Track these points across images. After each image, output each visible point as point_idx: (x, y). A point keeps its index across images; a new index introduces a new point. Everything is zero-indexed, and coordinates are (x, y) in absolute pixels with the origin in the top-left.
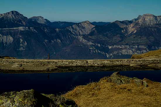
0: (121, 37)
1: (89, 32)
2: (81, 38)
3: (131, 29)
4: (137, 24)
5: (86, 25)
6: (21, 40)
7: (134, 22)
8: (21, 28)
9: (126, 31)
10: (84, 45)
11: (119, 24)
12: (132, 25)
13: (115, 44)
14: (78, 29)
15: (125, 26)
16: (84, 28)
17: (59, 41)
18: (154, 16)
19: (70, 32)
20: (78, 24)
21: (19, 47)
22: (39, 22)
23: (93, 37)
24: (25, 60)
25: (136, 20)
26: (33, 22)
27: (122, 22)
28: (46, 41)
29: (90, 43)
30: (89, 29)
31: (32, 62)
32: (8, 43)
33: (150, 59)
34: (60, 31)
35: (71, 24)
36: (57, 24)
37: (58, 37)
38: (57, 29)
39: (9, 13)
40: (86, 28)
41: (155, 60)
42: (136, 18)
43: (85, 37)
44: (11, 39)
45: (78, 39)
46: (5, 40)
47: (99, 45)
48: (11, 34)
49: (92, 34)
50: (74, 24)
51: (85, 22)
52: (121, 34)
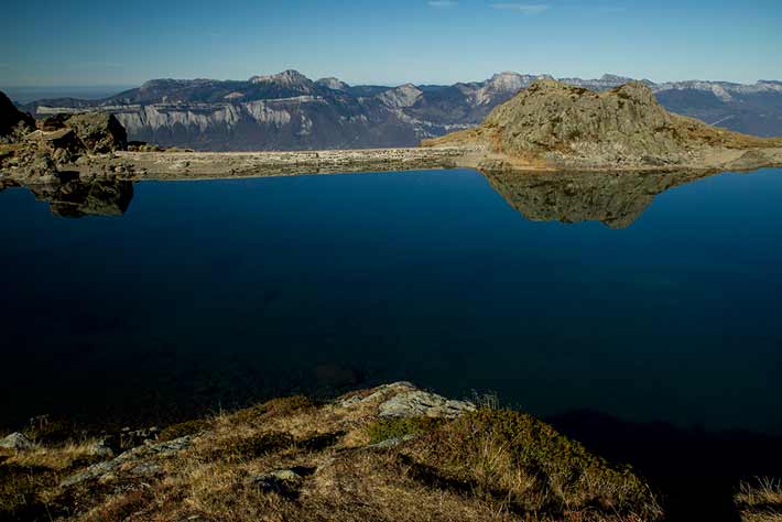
0: (464, 111)
1: (413, 102)
2: (399, 113)
3: (481, 96)
4: (491, 88)
5: (407, 91)
6: (304, 118)
7: (487, 85)
8: (303, 98)
9: (474, 101)
10: (405, 124)
11: (463, 88)
12: (483, 90)
13: (455, 122)
14: (395, 97)
15: (472, 91)
16: (403, 95)
17: (364, 117)
18: (518, 75)
19: (382, 102)
20: (394, 89)
21: (300, 129)
22: (331, 87)
23: (420, 111)
24: (197, 154)
25: (489, 81)
26: (321, 88)
27: (468, 85)
28: (343, 118)
29: (415, 121)
30: (412, 97)
31: (210, 158)
32: (283, 123)
33: (442, 149)
34: (364, 101)
35: (383, 89)
36: (360, 90)
37: (362, 111)
38: (361, 99)
39: (282, 74)
40: (409, 95)
41: (452, 150)
42: (490, 78)
43: (405, 110)
44: (288, 116)
45: (394, 115)
46: (277, 120)
47: (430, 124)
48: (286, 108)
49: (417, 104)
50: (389, 88)
51: (407, 85)
52: (466, 104)
